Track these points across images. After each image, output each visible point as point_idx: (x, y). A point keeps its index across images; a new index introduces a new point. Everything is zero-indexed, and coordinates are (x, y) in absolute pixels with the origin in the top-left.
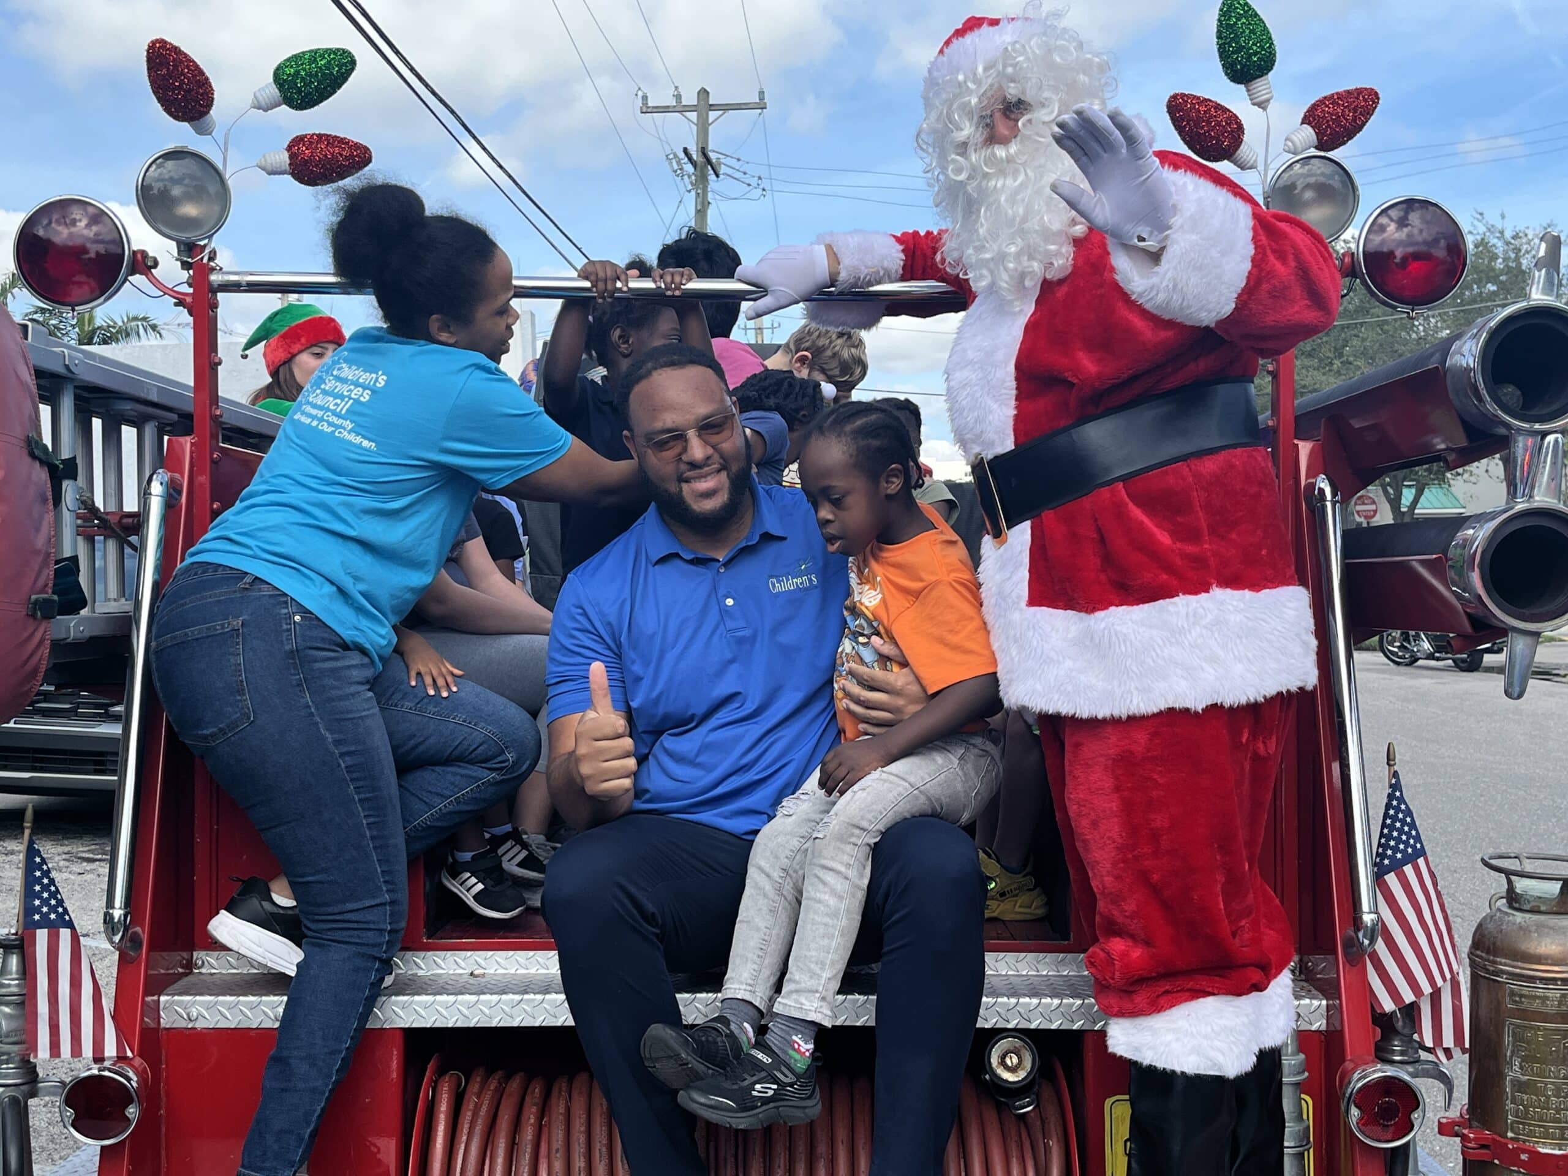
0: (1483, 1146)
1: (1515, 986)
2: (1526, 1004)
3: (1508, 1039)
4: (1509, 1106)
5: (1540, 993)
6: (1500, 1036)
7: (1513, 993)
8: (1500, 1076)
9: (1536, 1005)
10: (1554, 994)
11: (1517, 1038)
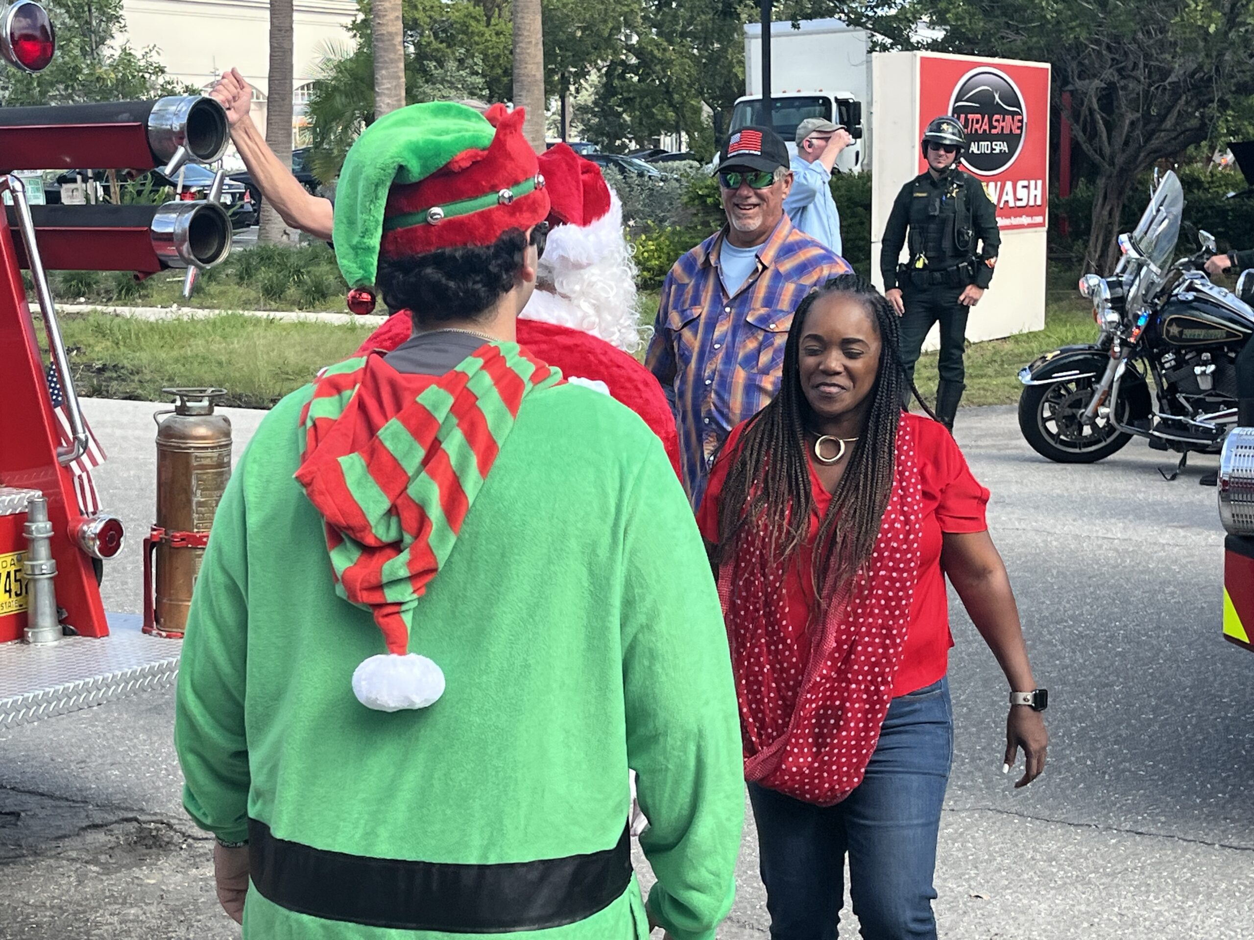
0: (182, 540)
1: (198, 453)
2: (204, 462)
3: (194, 482)
4: (195, 516)
5: (209, 455)
6: (189, 482)
7: (196, 457)
8: (189, 501)
9: (207, 462)
10: (215, 454)
11: (198, 480)
